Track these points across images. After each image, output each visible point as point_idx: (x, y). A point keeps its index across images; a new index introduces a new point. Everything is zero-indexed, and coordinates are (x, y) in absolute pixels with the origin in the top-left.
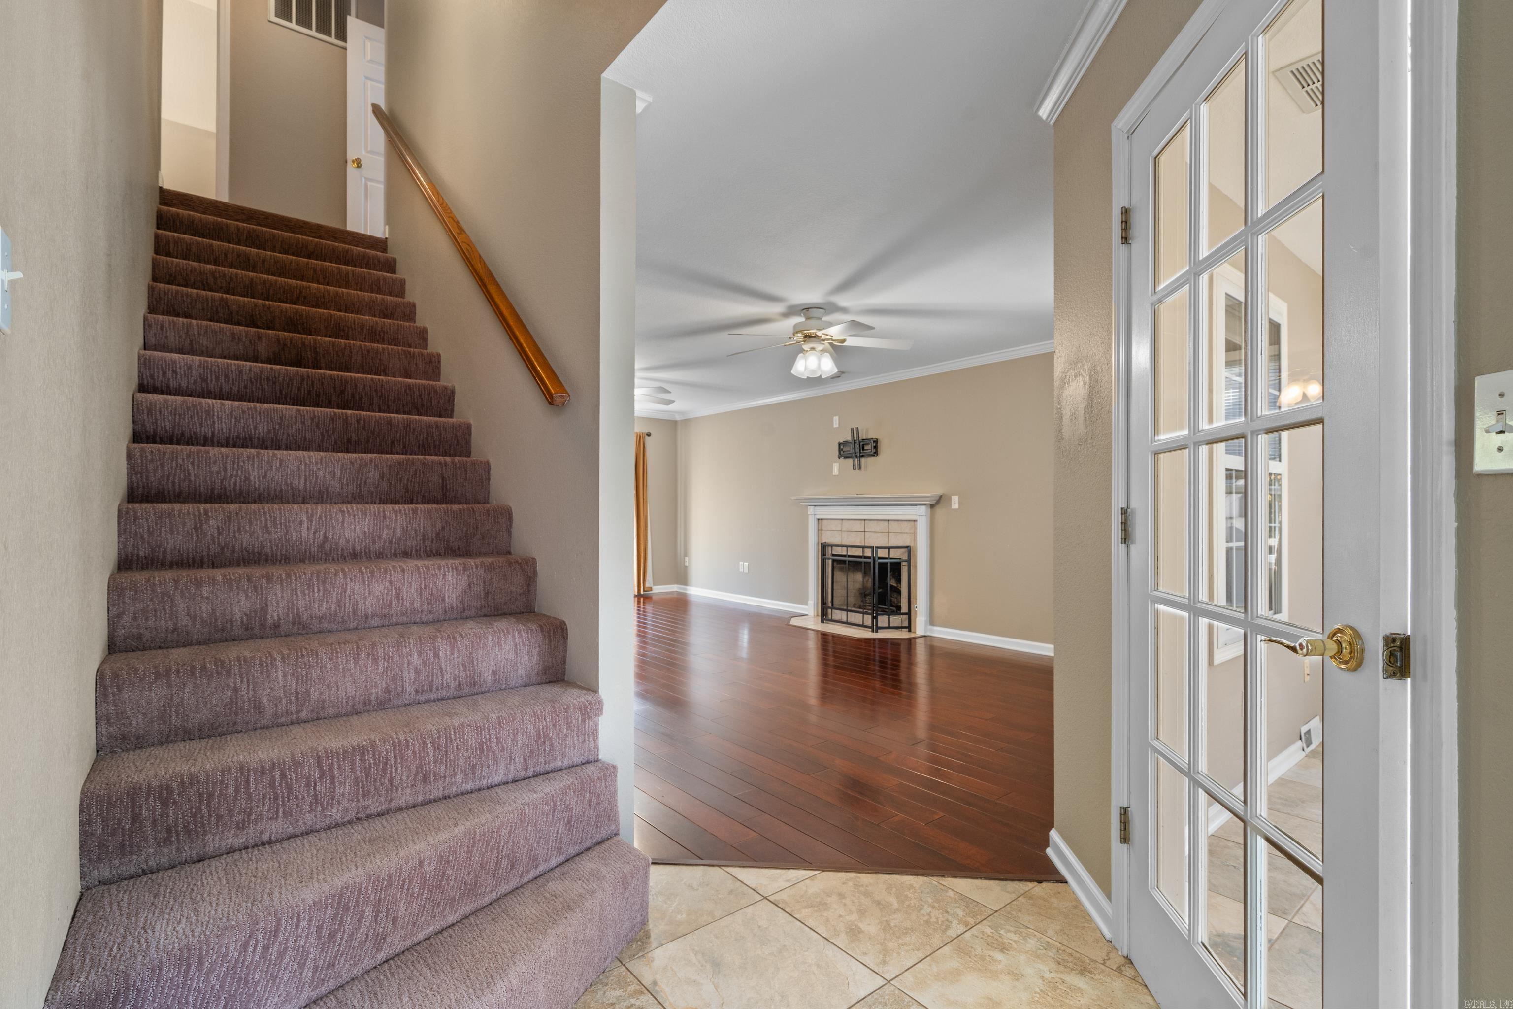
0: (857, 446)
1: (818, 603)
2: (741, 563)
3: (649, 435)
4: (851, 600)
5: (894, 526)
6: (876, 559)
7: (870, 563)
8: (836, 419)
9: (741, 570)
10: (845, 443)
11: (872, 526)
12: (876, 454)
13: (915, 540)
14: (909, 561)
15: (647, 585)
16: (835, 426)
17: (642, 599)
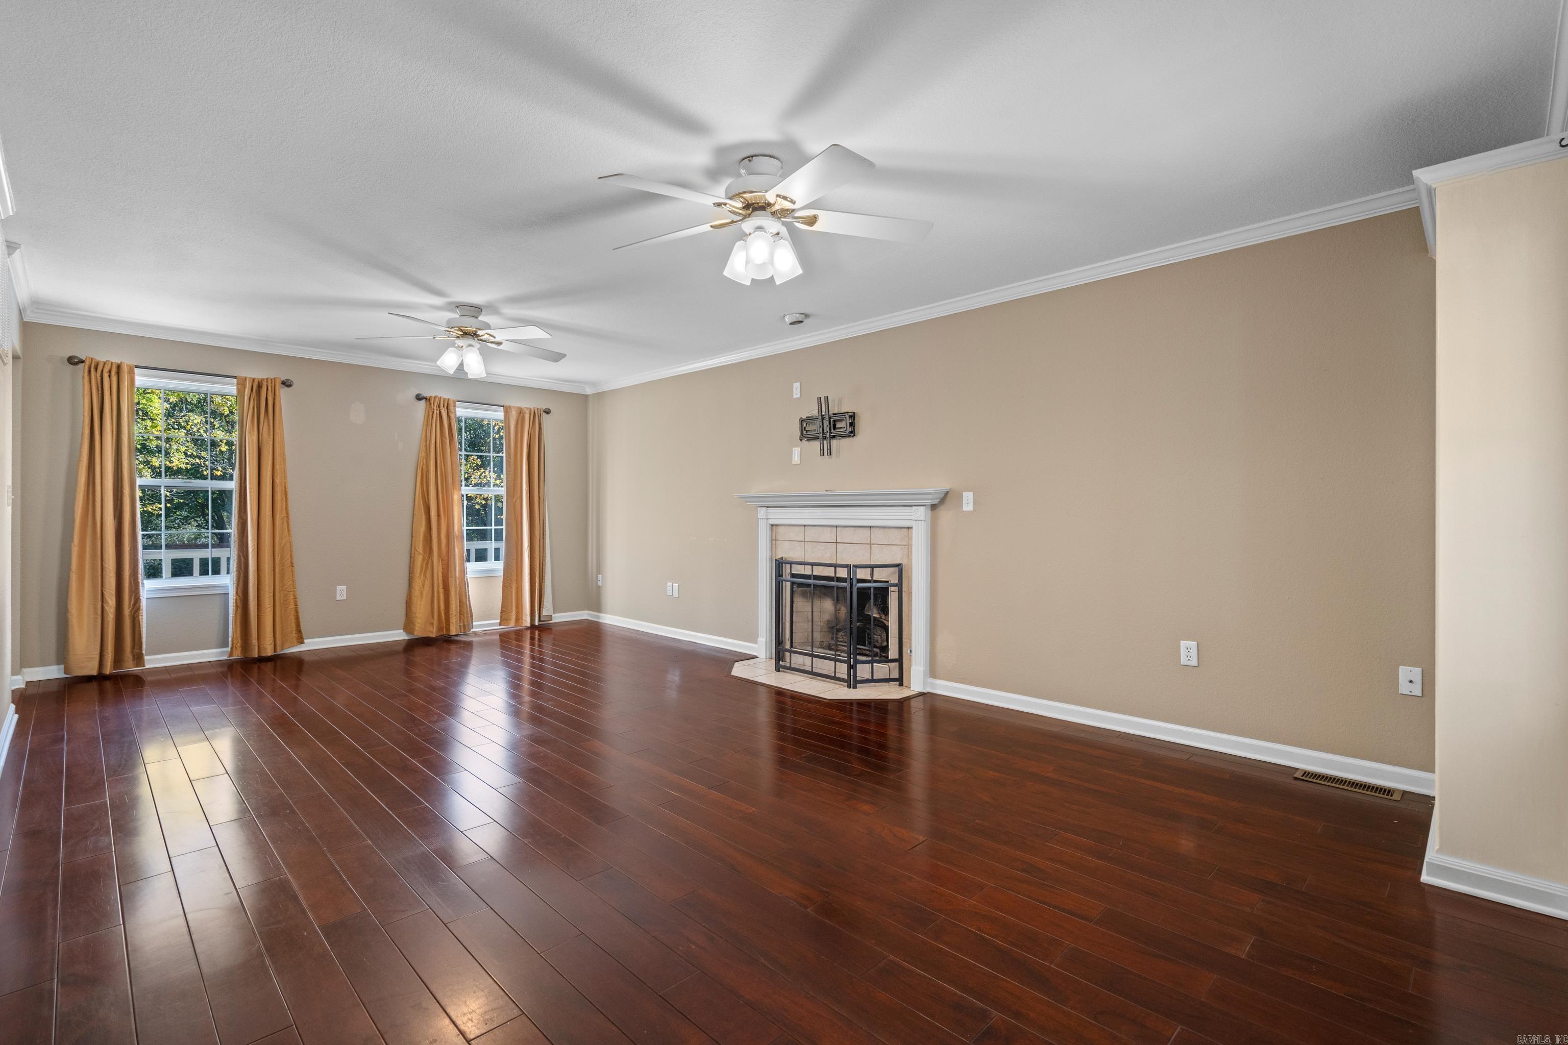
0: (826, 423)
1: (771, 640)
2: (669, 584)
3: (548, 412)
4: (818, 636)
5: (878, 536)
6: (854, 582)
7: (845, 588)
8: (797, 386)
9: (670, 593)
10: (810, 419)
11: (845, 535)
12: (853, 433)
13: (909, 554)
14: (900, 585)
15: (545, 612)
16: (795, 396)
17: (537, 632)
